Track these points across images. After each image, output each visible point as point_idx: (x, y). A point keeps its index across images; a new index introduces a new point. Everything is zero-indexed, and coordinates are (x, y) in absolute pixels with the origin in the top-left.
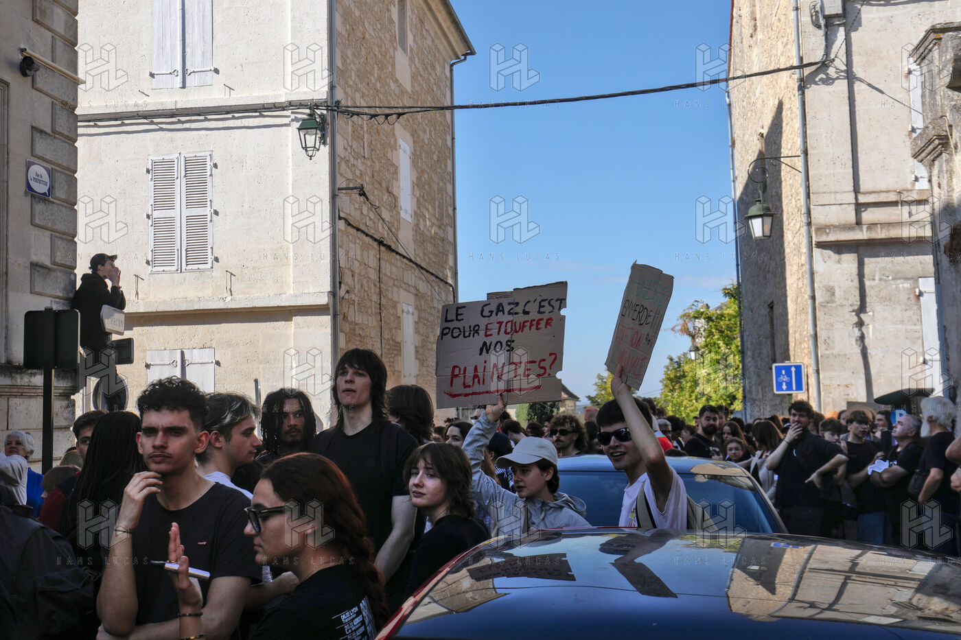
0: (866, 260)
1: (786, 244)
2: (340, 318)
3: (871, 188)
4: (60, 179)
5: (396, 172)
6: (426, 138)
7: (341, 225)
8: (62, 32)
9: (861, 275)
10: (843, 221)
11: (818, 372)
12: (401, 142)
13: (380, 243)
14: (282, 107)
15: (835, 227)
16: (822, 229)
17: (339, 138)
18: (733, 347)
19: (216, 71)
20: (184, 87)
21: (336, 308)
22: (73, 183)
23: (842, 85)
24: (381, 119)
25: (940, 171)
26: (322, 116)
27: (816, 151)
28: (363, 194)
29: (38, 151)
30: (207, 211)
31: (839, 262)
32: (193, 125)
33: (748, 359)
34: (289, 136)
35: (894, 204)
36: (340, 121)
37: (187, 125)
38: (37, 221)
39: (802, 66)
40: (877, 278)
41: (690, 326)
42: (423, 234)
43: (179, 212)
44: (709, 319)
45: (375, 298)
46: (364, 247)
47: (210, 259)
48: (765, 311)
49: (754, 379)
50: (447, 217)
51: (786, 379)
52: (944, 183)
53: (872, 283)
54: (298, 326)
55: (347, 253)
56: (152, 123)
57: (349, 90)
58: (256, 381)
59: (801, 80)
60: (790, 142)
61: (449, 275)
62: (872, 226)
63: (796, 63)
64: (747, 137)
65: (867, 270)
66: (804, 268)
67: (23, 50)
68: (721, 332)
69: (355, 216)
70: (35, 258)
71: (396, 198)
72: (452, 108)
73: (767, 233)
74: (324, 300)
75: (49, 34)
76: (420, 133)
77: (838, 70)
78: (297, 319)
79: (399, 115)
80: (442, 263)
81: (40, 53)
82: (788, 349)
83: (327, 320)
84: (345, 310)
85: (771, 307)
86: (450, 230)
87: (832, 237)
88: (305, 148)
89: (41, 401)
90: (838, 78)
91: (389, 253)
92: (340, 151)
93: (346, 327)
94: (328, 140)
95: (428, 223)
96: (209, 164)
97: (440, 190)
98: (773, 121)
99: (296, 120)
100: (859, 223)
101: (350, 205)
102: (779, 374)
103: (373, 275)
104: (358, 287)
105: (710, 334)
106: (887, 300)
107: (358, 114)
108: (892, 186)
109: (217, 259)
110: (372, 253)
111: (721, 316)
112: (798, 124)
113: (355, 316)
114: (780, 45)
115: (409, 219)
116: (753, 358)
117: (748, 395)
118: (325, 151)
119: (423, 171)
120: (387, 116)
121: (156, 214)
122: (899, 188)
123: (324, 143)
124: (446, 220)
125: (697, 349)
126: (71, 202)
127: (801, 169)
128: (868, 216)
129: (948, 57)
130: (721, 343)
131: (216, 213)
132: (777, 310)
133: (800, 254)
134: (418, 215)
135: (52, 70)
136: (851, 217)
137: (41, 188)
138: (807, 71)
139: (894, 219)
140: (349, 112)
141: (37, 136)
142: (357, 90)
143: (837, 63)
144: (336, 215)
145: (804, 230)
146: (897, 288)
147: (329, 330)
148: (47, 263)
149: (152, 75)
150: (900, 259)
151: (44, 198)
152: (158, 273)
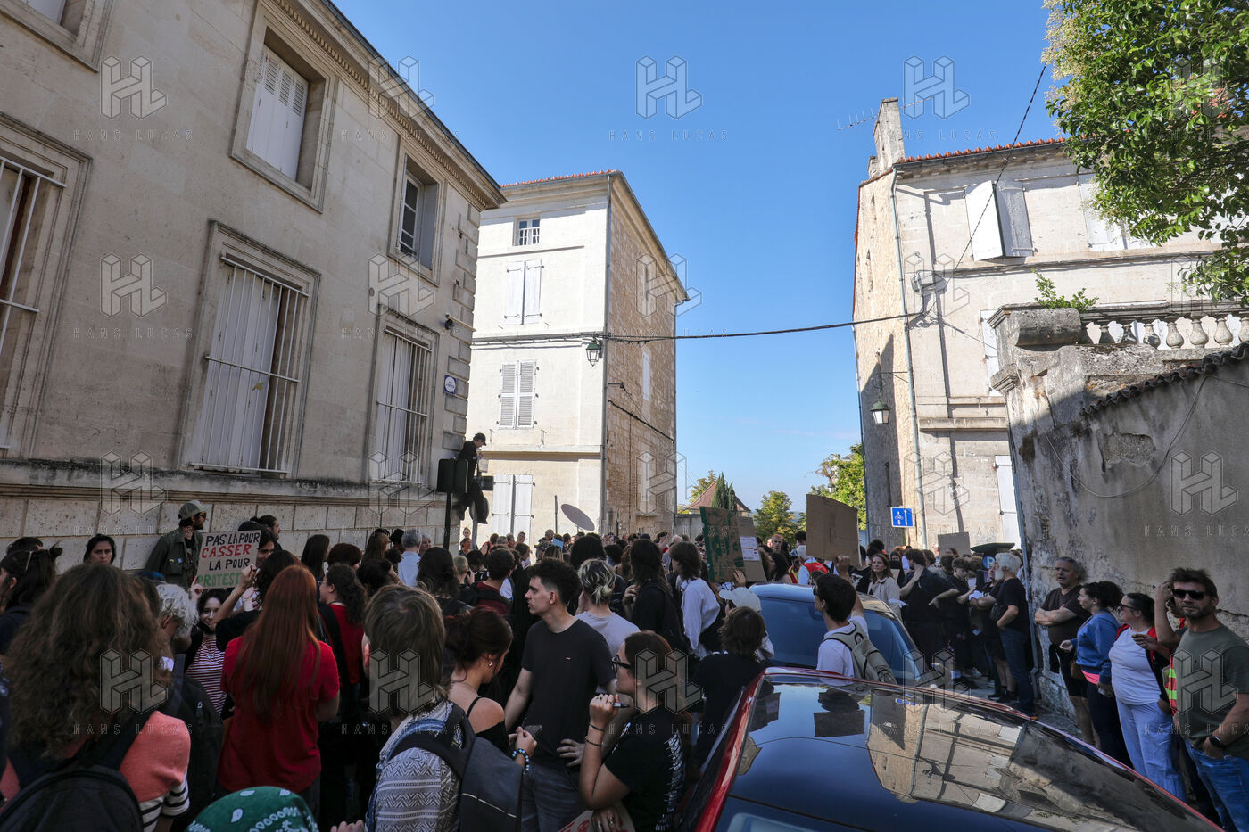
0: (956, 442)
1: (898, 427)
2: (606, 461)
3: (958, 395)
4: (461, 384)
5: (641, 372)
6: (659, 350)
7: (609, 405)
8: (466, 304)
9: (953, 452)
10: (939, 416)
11: (924, 515)
12: (644, 354)
13: (631, 415)
14: (578, 336)
15: (934, 419)
16: (924, 420)
17: (609, 354)
18: (859, 487)
19: (541, 315)
20: (522, 324)
21: (604, 455)
22: (467, 385)
23: (935, 328)
24: (635, 344)
25: (1013, 399)
26: (600, 341)
27: (918, 370)
28: (623, 387)
29: (451, 370)
30: (532, 394)
31: (937, 442)
32: (526, 345)
33: (870, 497)
34: (580, 352)
35: (975, 405)
36: (611, 344)
37: (523, 345)
38: (448, 408)
39: (907, 315)
40: (965, 454)
41: (828, 470)
42: (656, 408)
43: (517, 395)
44: (841, 467)
45: (627, 448)
46: (622, 418)
47: (532, 422)
48: (882, 467)
49: (875, 511)
50: (671, 398)
51: (900, 517)
52: (1017, 407)
53: (961, 457)
54: (581, 465)
55: (612, 422)
56: (504, 344)
57: (616, 325)
58: (556, 497)
59: (907, 324)
60: (900, 362)
61: (671, 433)
62: (960, 420)
63: (902, 313)
64: (867, 354)
65: (957, 449)
66: (912, 444)
67: (447, 316)
68: (850, 476)
69: (617, 399)
70: (445, 429)
71: (641, 388)
72: (675, 338)
73: (886, 421)
74: (597, 450)
75: (460, 306)
76: (656, 348)
77: (932, 318)
78: (581, 461)
79: (646, 341)
80: (667, 426)
81: (455, 318)
82: (901, 496)
83: (599, 462)
84: (610, 456)
85: (887, 465)
86: (672, 406)
87: (932, 426)
88: (590, 360)
89: (445, 509)
90: (932, 323)
91: (636, 420)
92: (610, 361)
93: (610, 467)
94: (603, 355)
95: (659, 402)
96: (534, 367)
97: (667, 381)
98: (887, 345)
99: (585, 343)
100: (950, 417)
101: (615, 393)
102: (895, 514)
103: (626, 435)
104: (617, 442)
105: (843, 477)
106: (973, 469)
107: (621, 340)
108: (973, 394)
109: (536, 423)
110: (626, 421)
111: (850, 465)
112: (905, 350)
113: (615, 460)
114: (890, 301)
115: (648, 400)
116: (874, 496)
117: (870, 521)
118: (601, 361)
119: (657, 371)
120: (639, 342)
121: (504, 395)
122: (978, 395)
123: (601, 357)
124: (670, 400)
125: (833, 486)
126: (465, 397)
127: (909, 380)
128: (957, 413)
129: (1016, 327)
130: (850, 483)
131: (537, 396)
132: (892, 468)
133: (908, 436)
134: (653, 397)
135: (461, 325)
136: (945, 413)
137: (451, 390)
138: (911, 319)
139: (975, 415)
140: (616, 339)
141: (451, 361)
142: (621, 325)
143: (931, 313)
144: (606, 400)
145: (912, 419)
146: (980, 462)
147: (600, 469)
148: (452, 431)
149: (506, 317)
150: (982, 442)
151: (452, 395)
152: (502, 429)
